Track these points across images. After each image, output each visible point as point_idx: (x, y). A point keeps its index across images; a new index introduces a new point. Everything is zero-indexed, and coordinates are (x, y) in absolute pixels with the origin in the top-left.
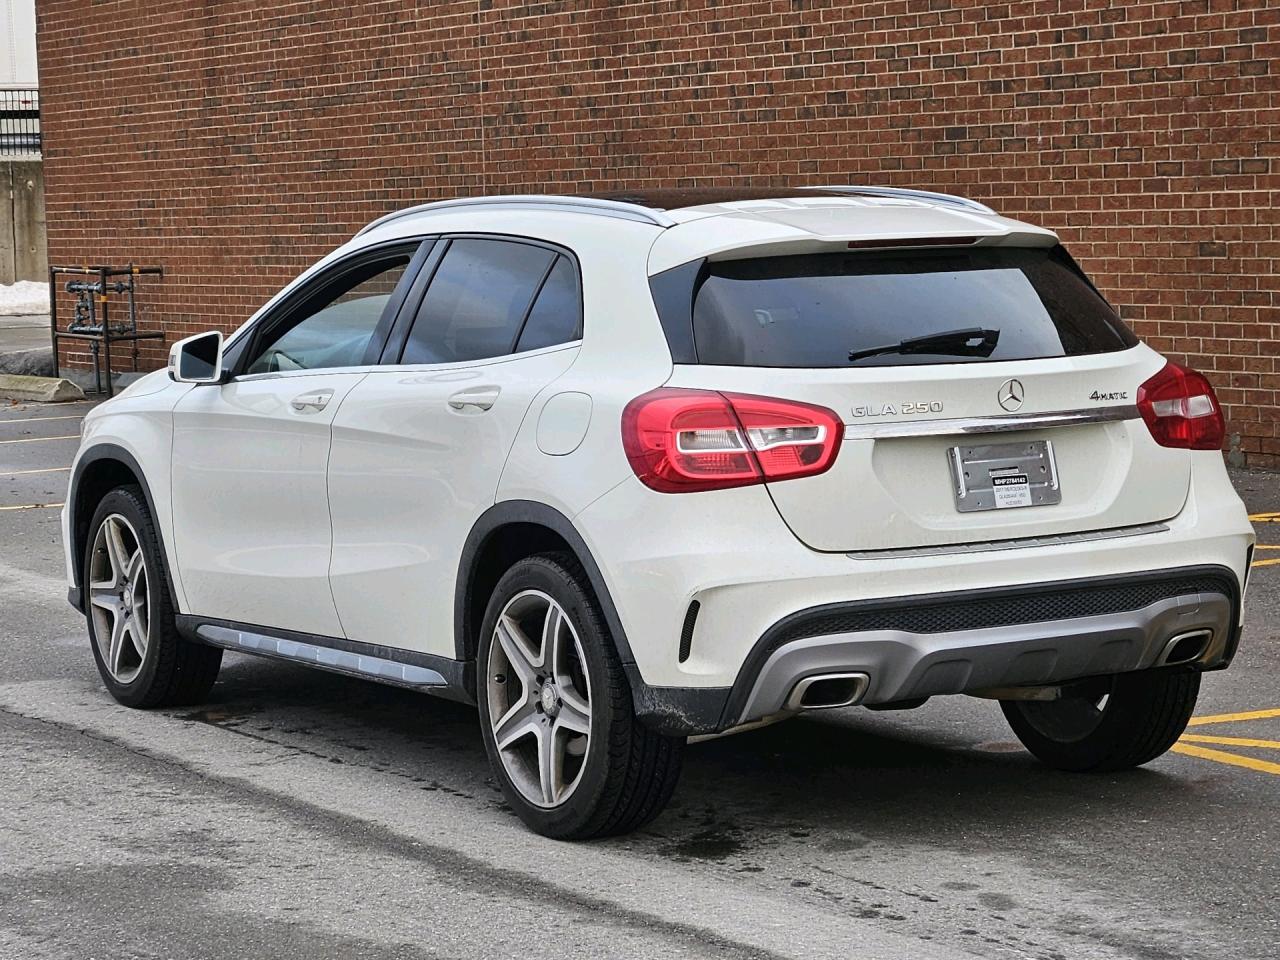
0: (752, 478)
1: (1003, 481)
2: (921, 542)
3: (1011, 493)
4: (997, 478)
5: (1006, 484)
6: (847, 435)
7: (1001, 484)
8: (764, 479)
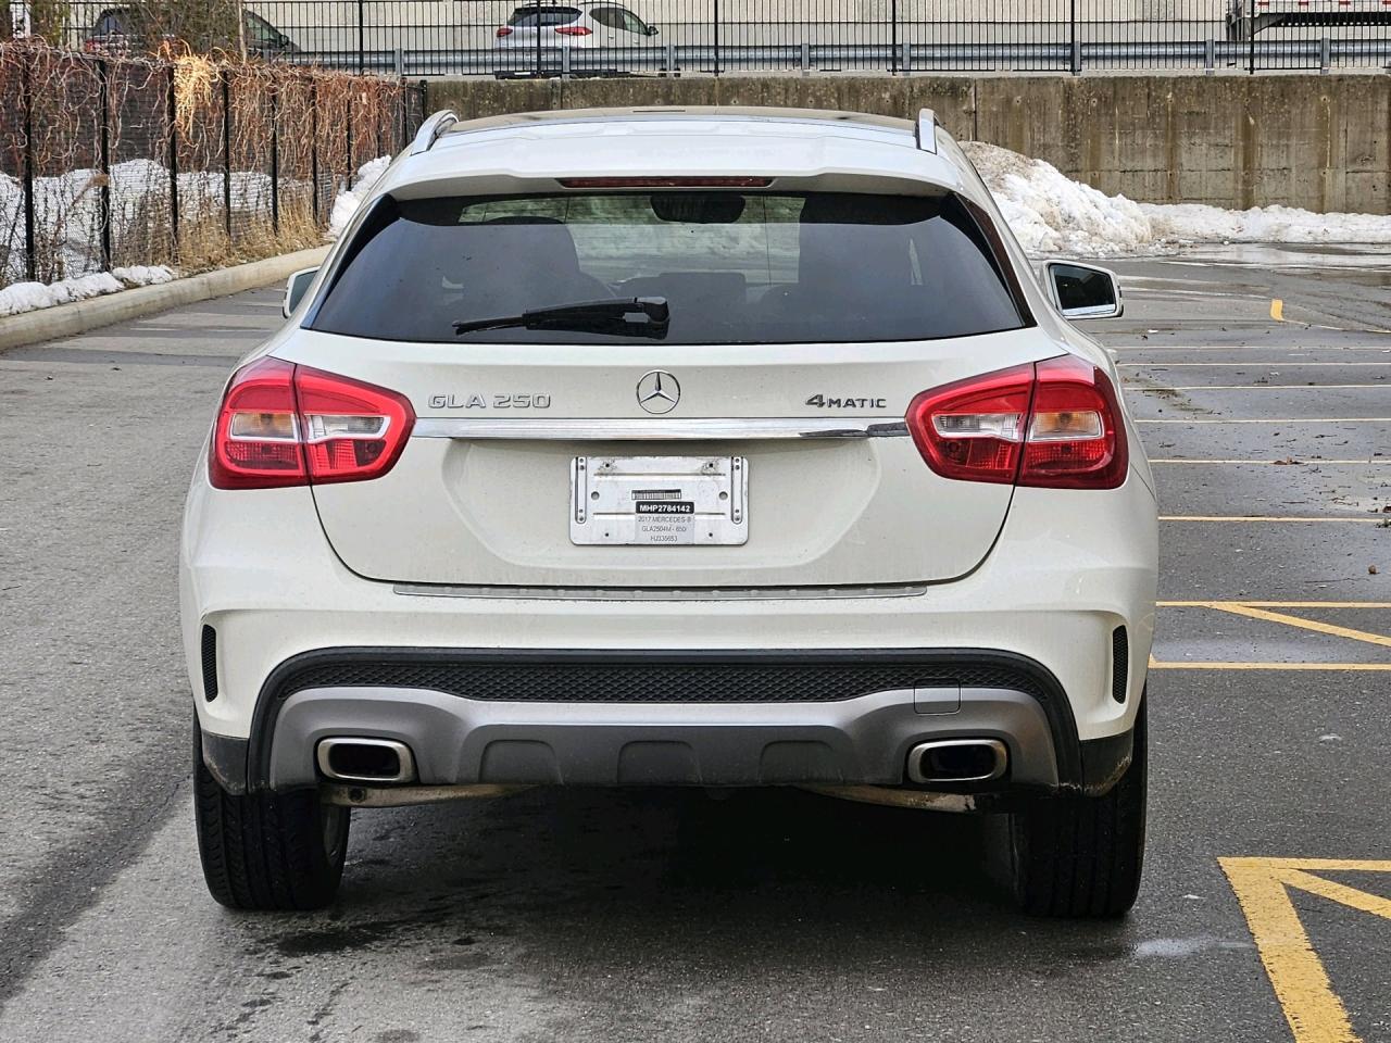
0: (295, 477)
1: (653, 508)
2: (500, 580)
3: (664, 524)
4: (643, 503)
5: (656, 511)
6: (416, 430)
7: (649, 512)
8: (310, 480)
